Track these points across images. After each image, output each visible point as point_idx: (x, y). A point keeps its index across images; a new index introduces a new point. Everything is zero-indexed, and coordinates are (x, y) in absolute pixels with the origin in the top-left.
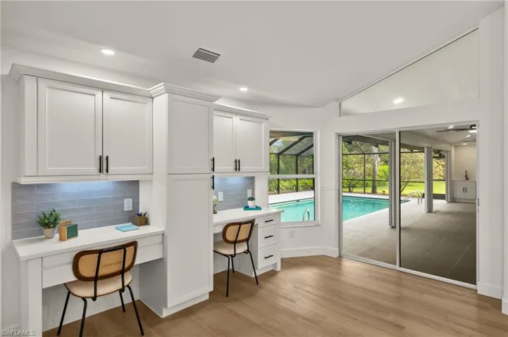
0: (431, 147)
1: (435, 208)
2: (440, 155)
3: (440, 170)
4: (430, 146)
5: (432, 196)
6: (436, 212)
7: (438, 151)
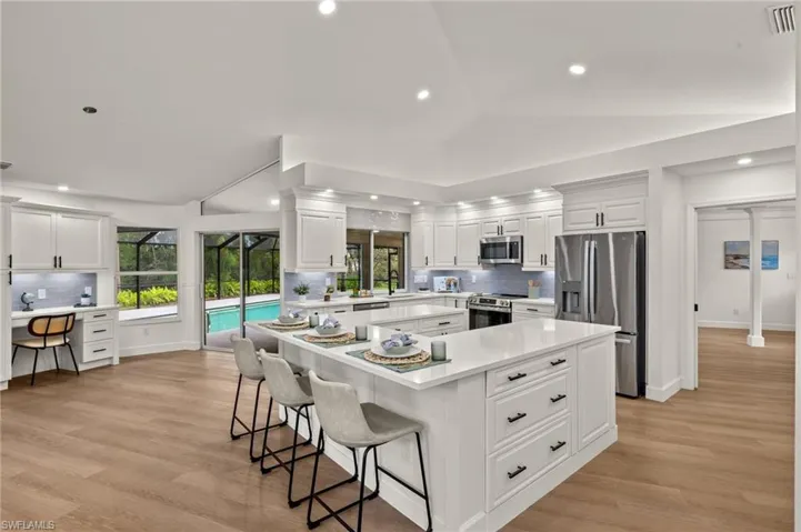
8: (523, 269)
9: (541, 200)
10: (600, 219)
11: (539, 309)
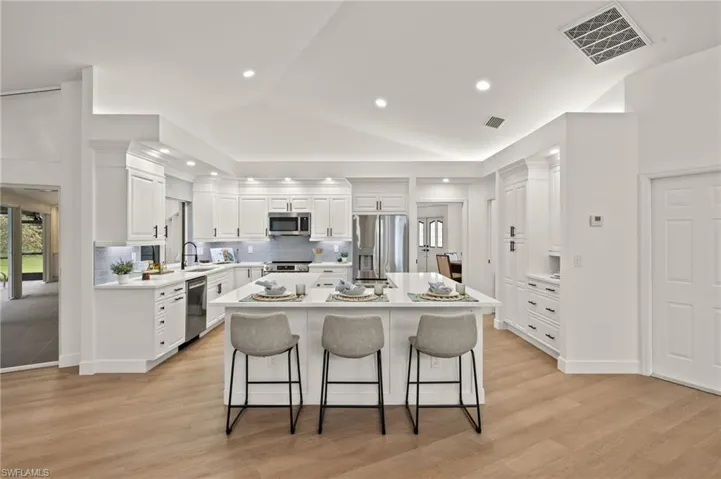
0: (18, 209)
1: (24, 292)
2: (36, 219)
3: (38, 239)
4: (17, 206)
5: (19, 277)
6: (28, 296)
7: (33, 214)
8: (311, 240)
9: (327, 186)
10: (379, 205)
11: (334, 270)
